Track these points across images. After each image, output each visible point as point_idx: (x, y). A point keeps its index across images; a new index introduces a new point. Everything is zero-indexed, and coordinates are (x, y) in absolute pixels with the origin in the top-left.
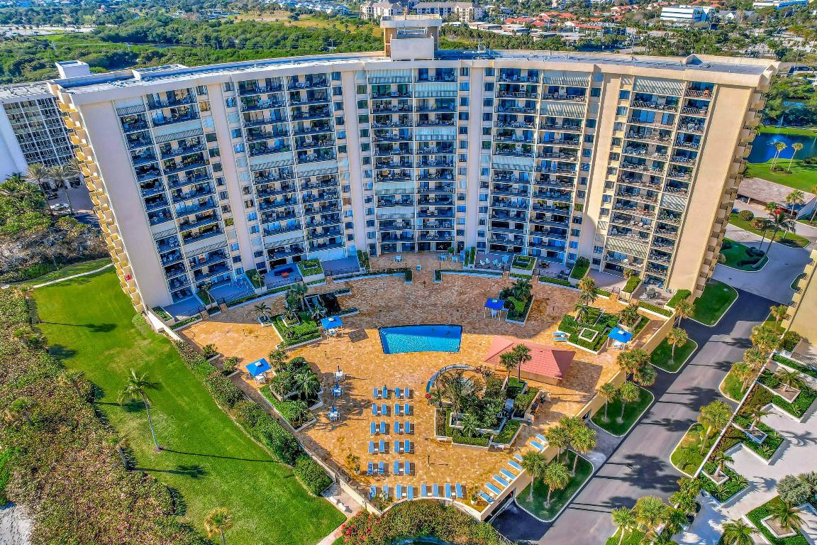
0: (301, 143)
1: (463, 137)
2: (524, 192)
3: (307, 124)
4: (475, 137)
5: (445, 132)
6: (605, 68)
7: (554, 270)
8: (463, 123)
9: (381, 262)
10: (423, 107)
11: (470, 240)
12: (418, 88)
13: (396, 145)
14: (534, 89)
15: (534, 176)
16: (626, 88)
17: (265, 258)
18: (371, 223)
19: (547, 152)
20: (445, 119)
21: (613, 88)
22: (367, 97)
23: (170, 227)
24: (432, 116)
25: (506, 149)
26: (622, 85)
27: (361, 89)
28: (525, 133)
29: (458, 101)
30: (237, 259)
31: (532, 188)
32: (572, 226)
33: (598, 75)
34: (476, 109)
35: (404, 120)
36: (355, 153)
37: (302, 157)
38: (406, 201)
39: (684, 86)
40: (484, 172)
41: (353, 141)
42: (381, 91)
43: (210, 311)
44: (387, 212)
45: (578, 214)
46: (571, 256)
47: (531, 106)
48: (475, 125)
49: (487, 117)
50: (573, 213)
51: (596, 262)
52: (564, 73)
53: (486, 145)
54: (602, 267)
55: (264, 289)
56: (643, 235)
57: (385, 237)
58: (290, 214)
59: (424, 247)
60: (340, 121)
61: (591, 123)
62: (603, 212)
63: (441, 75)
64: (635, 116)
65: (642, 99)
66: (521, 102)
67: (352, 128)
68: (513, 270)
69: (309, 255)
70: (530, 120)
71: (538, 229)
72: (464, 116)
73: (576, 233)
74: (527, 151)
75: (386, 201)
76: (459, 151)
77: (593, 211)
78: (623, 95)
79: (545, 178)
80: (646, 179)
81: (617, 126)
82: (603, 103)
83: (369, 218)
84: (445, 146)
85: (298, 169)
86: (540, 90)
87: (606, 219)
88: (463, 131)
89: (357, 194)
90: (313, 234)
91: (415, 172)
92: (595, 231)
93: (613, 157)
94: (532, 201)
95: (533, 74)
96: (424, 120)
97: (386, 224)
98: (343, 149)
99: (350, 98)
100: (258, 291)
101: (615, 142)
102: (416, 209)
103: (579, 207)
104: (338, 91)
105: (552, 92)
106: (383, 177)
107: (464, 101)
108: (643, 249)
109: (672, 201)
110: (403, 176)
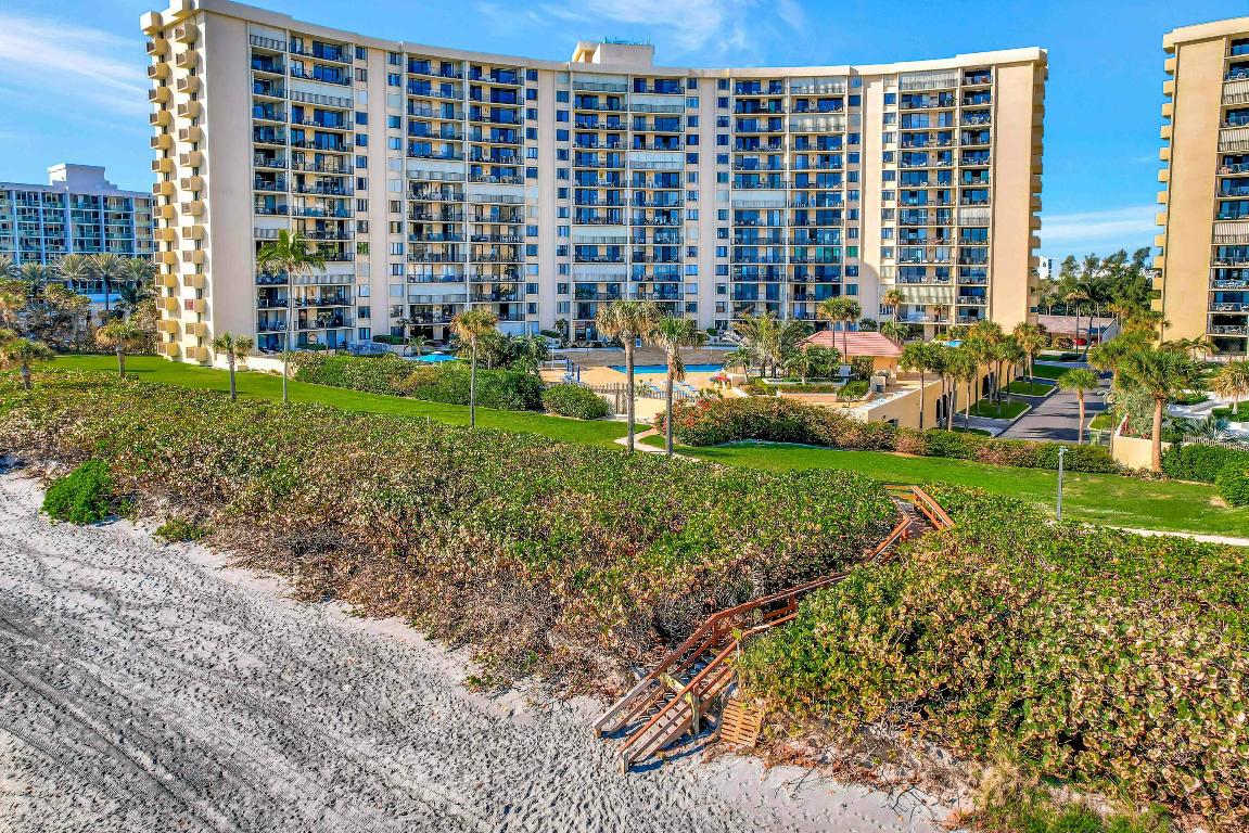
0: (477, 154)
1: (692, 168)
2: (776, 239)
3: (487, 129)
4: (707, 168)
5: (672, 160)
6: (864, 70)
8: (692, 149)
10: (639, 124)
11: (705, 318)
12: (634, 99)
13: (602, 175)
14: (778, 102)
15: (789, 215)
16: (890, 90)
17: (404, 318)
18: (563, 288)
19: (803, 180)
20: (666, 143)
21: (875, 93)
22: (570, 107)
23: (281, 224)
24: (651, 138)
25: (746, 182)
26: (885, 88)
27: (562, 96)
28: (771, 157)
29: (684, 122)
30: (363, 312)
31: (786, 232)
32: (846, 281)
33: (856, 80)
34: (707, 130)
35: (613, 139)
36: (548, 180)
37: (475, 175)
38: (614, 254)
39: (958, 76)
40: (722, 215)
41: (548, 164)
42: (585, 100)
44: (586, 272)
45: (852, 262)
47: (774, 123)
48: (708, 150)
49: (723, 140)
50: (846, 261)
52: (814, 80)
53: (722, 178)
56: (942, 274)
57: (583, 310)
58: (451, 257)
60: (532, 133)
61: (854, 139)
62: (885, 252)
63: (661, 86)
64: (906, 119)
65: (912, 99)
66: (764, 119)
67: (547, 144)
70: (775, 141)
71: (800, 292)
72: (693, 140)
73: (853, 289)
75: (585, 253)
76: (687, 186)
77: (871, 256)
78: (888, 99)
79: (801, 218)
80: (932, 196)
81: (887, 138)
82: (865, 112)
83: (563, 279)
84: (668, 179)
85: (470, 189)
86: (787, 103)
87: (891, 262)
88: (692, 158)
89: (548, 242)
90: (480, 296)
91: (628, 213)
92: (879, 281)
93: (887, 176)
94: (787, 251)
95: (776, 84)
96: (640, 142)
97: (586, 291)
98: (533, 173)
99: (547, 105)
101: (887, 157)
102: (627, 268)
103: (852, 251)
104: (533, 94)
105: (802, 104)
106: (584, 218)
107: (692, 121)
108: (948, 292)
109: (970, 214)
110: (611, 219)
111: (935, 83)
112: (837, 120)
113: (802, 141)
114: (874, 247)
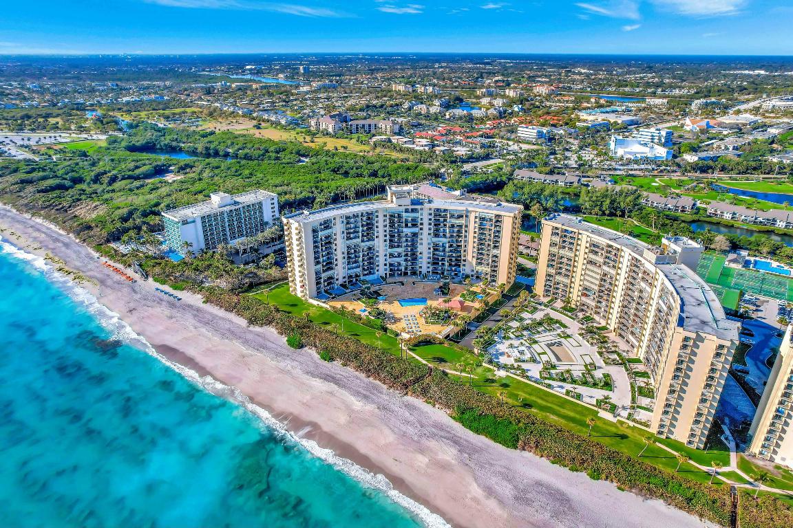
0: (363, 236)
1: (421, 232)
2: (444, 251)
3: (365, 228)
4: (426, 231)
5: (416, 230)
6: (470, 209)
7: (457, 280)
8: (421, 227)
9: (389, 280)
10: (406, 221)
11: (424, 270)
12: (405, 216)
13: (396, 235)
14: (446, 215)
15: (447, 245)
16: (477, 215)
17: (346, 279)
18: (385, 265)
19: (452, 236)
20: (414, 225)
21: (472, 216)
22: (387, 218)
23: (319, 266)
24: (409, 225)
25: (436, 235)
26: (475, 215)
27: (385, 216)
28: (444, 230)
29: (419, 220)
30: (337, 280)
31: (447, 249)
32: (462, 263)
33: (467, 211)
34: (426, 222)
35: (399, 226)
36: (382, 238)
37: (363, 241)
38: (399, 255)
39: (494, 216)
40: (429, 244)
41: (381, 234)
42: (392, 216)
43: (333, 298)
44: (392, 260)
46: (463, 274)
47: (445, 220)
48: (426, 227)
49: (430, 224)
50: (463, 258)
51: (472, 276)
52: (456, 210)
53: (430, 234)
54: (474, 278)
55: (350, 290)
56: (488, 265)
57: (391, 270)
58: (356, 262)
59: (406, 274)
60: (377, 227)
61: (466, 226)
62: (473, 257)
63: (413, 210)
64: (481, 224)
65: (483, 219)
66: (442, 219)
67: (381, 229)
68: (442, 280)
69: (362, 278)
70: (445, 225)
71: (450, 265)
72: (422, 224)
73: (464, 265)
74: (445, 236)
75: (392, 255)
76: (420, 237)
77: (469, 258)
78: (476, 217)
79: (451, 246)
80: (486, 245)
81: (475, 227)
82: (469, 220)
84: (415, 235)
85: (362, 244)
86: (448, 216)
87: (475, 260)
88: (421, 229)
89: (381, 254)
90: (364, 269)
91: (403, 244)
92: (471, 263)
93: (475, 238)
94: (447, 254)
95: (445, 211)
96: (406, 225)
97: (391, 265)
98: (377, 237)
99: (381, 219)
100: (347, 291)
101: (475, 233)
102: (403, 258)
103: (464, 256)
104: (377, 216)
105: (452, 216)
106: (391, 247)
107: (421, 219)
108: (488, 269)
109: (495, 252)
110: (398, 246)
111: (488, 216)
112: (462, 221)
113: (453, 226)
114: (470, 255)
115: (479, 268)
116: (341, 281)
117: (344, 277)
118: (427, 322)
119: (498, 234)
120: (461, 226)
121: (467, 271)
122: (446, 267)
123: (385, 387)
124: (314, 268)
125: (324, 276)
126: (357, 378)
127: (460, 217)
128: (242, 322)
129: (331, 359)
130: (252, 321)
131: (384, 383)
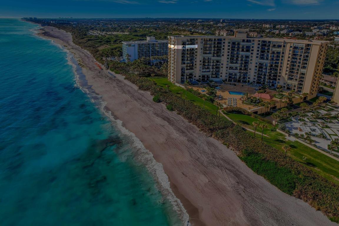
0: (214, 53)
1: (252, 55)
2: (266, 69)
3: (216, 49)
4: (255, 55)
5: (248, 54)
6: (287, 41)
7: (273, 88)
8: (252, 52)
9: (227, 82)
10: (243, 47)
11: (251, 80)
12: (242, 44)
13: (235, 56)
14: (270, 45)
15: (269, 65)
16: (292, 45)
17: (201, 78)
18: (226, 74)
19: (272, 59)
20: (248, 51)
21: (288, 46)
22: (230, 45)
23: (185, 66)
24: (245, 50)
25: (262, 58)
26: (290, 45)
27: (229, 43)
28: (267, 55)
29: (251, 47)
30: (195, 76)
31: (268, 68)
32: (278, 78)
33: (285, 42)
34: (255, 49)
35: (238, 50)
36: (225, 57)
37: (214, 56)
38: (236, 68)
39: (304, 45)
40: (256, 63)
41: (226, 54)
42: (234, 43)
44: (231, 71)
45: (280, 75)
46: (278, 85)
47: (268, 49)
48: (255, 52)
49: (258, 51)
50: (278, 74)
51: (284, 87)
52: (277, 42)
53: (257, 57)
54: (286, 88)
55: (201, 83)
56: (296, 80)
57: (230, 77)
58: (208, 68)
59: (239, 81)
60: (223, 49)
61: (283, 53)
62: (286, 74)
63: (247, 41)
64: (294, 52)
65: (295, 48)
66: (266, 48)
67: (226, 50)
69: (211, 79)
70: (268, 52)
71: (270, 78)
72: (252, 50)
73: (279, 79)
74: (267, 59)
75: (231, 68)
76: (250, 58)
77: (283, 74)
78: (291, 47)
79: (271, 66)
80: (297, 66)
81: (289, 54)
82: (286, 48)
83: (227, 72)
84: (247, 57)
85: (213, 58)
86: (271, 46)
87: (287, 76)
89: (225, 66)
90: (213, 74)
91: (239, 62)
92: (284, 78)
93: (288, 61)
94: (268, 71)
95: (269, 42)
96: (243, 51)
97: (230, 74)
98: (223, 55)
99: (226, 44)
100: (199, 83)
101: (289, 57)
102: (238, 71)
103: (280, 73)
104: (224, 43)
105: (274, 46)
106: (232, 63)
107: (253, 47)
108: (296, 83)
109: (303, 71)
110: (236, 63)
111: (300, 46)
112: (280, 50)
113: (273, 53)
114: (284, 73)
115: (289, 82)
116: (197, 78)
117: (200, 76)
118: (243, 103)
119: (306, 58)
120: (278, 53)
121: (281, 83)
122: (266, 80)
123: (198, 129)
124: (180, 66)
125: (187, 72)
126: (183, 122)
127: (280, 46)
128: (136, 87)
129: (172, 110)
130: (141, 88)
131: (198, 127)
